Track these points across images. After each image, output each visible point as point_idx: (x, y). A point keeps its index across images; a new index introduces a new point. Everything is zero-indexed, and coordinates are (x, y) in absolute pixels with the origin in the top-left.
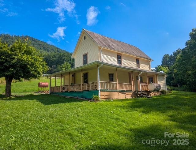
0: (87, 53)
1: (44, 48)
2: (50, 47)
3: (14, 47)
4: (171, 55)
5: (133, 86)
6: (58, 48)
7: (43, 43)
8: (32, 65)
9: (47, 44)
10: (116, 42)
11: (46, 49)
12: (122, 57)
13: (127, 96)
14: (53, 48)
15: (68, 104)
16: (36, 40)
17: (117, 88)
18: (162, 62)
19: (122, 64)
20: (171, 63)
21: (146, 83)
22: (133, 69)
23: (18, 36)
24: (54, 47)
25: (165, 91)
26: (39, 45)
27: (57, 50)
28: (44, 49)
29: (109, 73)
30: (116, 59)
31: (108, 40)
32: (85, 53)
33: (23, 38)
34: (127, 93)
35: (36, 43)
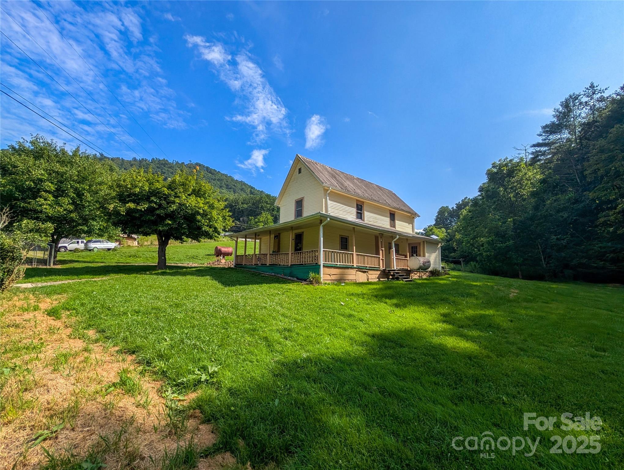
0: (303, 198)
1: (227, 185)
2: (239, 186)
3: (174, 182)
4: (453, 208)
5: (381, 261)
6: (252, 188)
7: (226, 177)
8: (204, 215)
9: (232, 180)
10: (355, 181)
11: (230, 188)
12: (365, 207)
13: (370, 276)
14: (243, 186)
15: (265, 286)
16: (215, 173)
17: (353, 263)
18: (436, 220)
19: (364, 221)
20: (451, 222)
21: (406, 256)
22: (383, 229)
23: (183, 163)
24: (245, 184)
25: (439, 272)
26: (218, 180)
27: (251, 191)
28: (228, 187)
29: (340, 235)
30: (354, 210)
31: (342, 176)
32: (298, 197)
33: (192, 166)
34: (370, 272)
35: (214, 177)
